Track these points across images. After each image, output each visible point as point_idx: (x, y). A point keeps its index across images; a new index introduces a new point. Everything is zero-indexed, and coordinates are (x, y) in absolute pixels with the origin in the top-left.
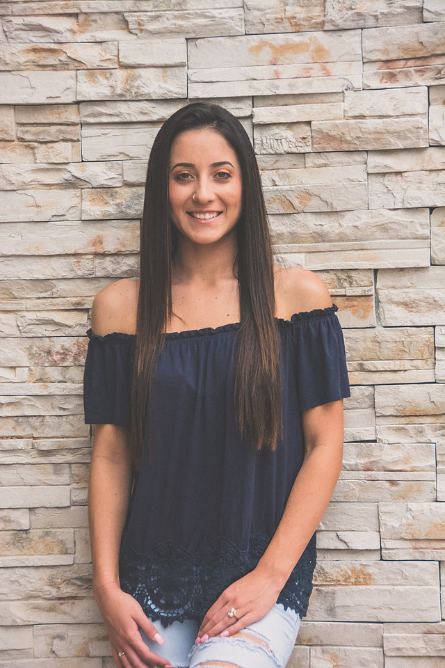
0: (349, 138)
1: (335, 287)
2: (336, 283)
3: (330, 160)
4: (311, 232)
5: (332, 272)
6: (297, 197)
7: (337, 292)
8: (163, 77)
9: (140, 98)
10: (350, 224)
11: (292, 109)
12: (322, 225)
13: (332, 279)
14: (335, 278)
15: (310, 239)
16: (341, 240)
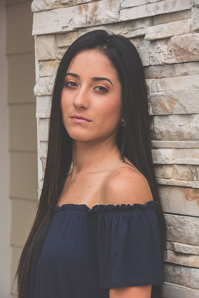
0: (190, 50)
1: (189, 180)
2: (190, 177)
3: (188, 70)
4: (176, 131)
5: (187, 166)
6: (167, 102)
7: (188, 184)
8: (110, 6)
9: (98, 24)
10: (194, 126)
11: (165, 26)
12: (181, 126)
13: (188, 172)
14: (190, 172)
15: (177, 137)
16: (191, 139)
